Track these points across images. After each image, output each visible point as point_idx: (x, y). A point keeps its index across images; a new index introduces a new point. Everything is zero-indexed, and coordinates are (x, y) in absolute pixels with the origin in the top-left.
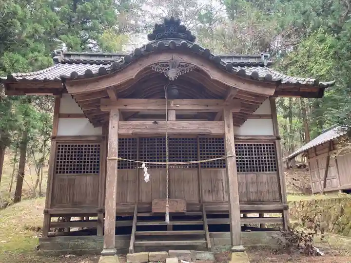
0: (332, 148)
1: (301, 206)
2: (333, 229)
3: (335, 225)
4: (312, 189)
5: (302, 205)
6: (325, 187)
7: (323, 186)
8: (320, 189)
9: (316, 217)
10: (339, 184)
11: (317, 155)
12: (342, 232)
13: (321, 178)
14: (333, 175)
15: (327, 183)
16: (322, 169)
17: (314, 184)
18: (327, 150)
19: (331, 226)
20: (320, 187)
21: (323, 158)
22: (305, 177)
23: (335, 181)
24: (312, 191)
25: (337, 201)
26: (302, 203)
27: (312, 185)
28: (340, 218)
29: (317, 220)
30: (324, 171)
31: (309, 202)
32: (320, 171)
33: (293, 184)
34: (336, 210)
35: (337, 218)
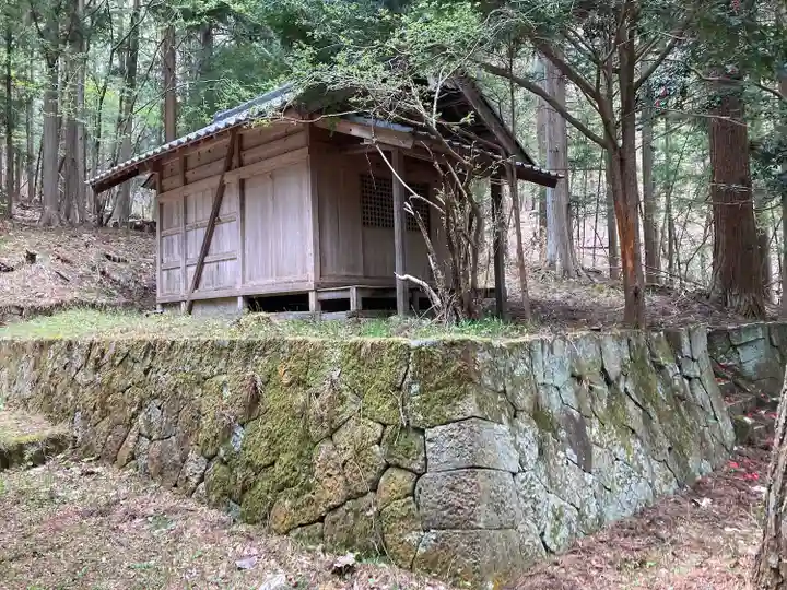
0: (235, 161)
1: (92, 364)
2: (202, 479)
3: (215, 464)
4: (158, 291)
5: (97, 361)
6: (196, 285)
7: (190, 284)
8: (182, 291)
9: (142, 416)
10: (239, 280)
11: (186, 182)
12: (239, 502)
13: (191, 256)
14: (227, 248)
15: (204, 274)
16: (197, 227)
17: (165, 273)
18: (220, 166)
19: (194, 466)
20: (182, 285)
21: (204, 192)
22: (144, 254)
23: (228, 267)
24: (158, 296)
25: (234, 353)
26: (95, 353)
27: (162, 279)
28: (239, 431)
29: (144, 431)
30: (202, 233)
31: (125, 350)
32: (192, 234)
33: (103, 273)
34: (227, 393)
35: (229, 431)
